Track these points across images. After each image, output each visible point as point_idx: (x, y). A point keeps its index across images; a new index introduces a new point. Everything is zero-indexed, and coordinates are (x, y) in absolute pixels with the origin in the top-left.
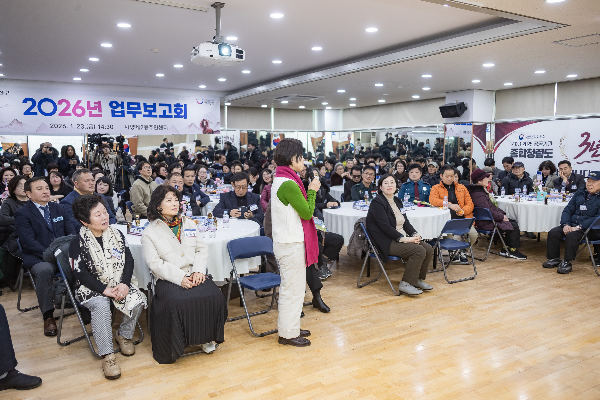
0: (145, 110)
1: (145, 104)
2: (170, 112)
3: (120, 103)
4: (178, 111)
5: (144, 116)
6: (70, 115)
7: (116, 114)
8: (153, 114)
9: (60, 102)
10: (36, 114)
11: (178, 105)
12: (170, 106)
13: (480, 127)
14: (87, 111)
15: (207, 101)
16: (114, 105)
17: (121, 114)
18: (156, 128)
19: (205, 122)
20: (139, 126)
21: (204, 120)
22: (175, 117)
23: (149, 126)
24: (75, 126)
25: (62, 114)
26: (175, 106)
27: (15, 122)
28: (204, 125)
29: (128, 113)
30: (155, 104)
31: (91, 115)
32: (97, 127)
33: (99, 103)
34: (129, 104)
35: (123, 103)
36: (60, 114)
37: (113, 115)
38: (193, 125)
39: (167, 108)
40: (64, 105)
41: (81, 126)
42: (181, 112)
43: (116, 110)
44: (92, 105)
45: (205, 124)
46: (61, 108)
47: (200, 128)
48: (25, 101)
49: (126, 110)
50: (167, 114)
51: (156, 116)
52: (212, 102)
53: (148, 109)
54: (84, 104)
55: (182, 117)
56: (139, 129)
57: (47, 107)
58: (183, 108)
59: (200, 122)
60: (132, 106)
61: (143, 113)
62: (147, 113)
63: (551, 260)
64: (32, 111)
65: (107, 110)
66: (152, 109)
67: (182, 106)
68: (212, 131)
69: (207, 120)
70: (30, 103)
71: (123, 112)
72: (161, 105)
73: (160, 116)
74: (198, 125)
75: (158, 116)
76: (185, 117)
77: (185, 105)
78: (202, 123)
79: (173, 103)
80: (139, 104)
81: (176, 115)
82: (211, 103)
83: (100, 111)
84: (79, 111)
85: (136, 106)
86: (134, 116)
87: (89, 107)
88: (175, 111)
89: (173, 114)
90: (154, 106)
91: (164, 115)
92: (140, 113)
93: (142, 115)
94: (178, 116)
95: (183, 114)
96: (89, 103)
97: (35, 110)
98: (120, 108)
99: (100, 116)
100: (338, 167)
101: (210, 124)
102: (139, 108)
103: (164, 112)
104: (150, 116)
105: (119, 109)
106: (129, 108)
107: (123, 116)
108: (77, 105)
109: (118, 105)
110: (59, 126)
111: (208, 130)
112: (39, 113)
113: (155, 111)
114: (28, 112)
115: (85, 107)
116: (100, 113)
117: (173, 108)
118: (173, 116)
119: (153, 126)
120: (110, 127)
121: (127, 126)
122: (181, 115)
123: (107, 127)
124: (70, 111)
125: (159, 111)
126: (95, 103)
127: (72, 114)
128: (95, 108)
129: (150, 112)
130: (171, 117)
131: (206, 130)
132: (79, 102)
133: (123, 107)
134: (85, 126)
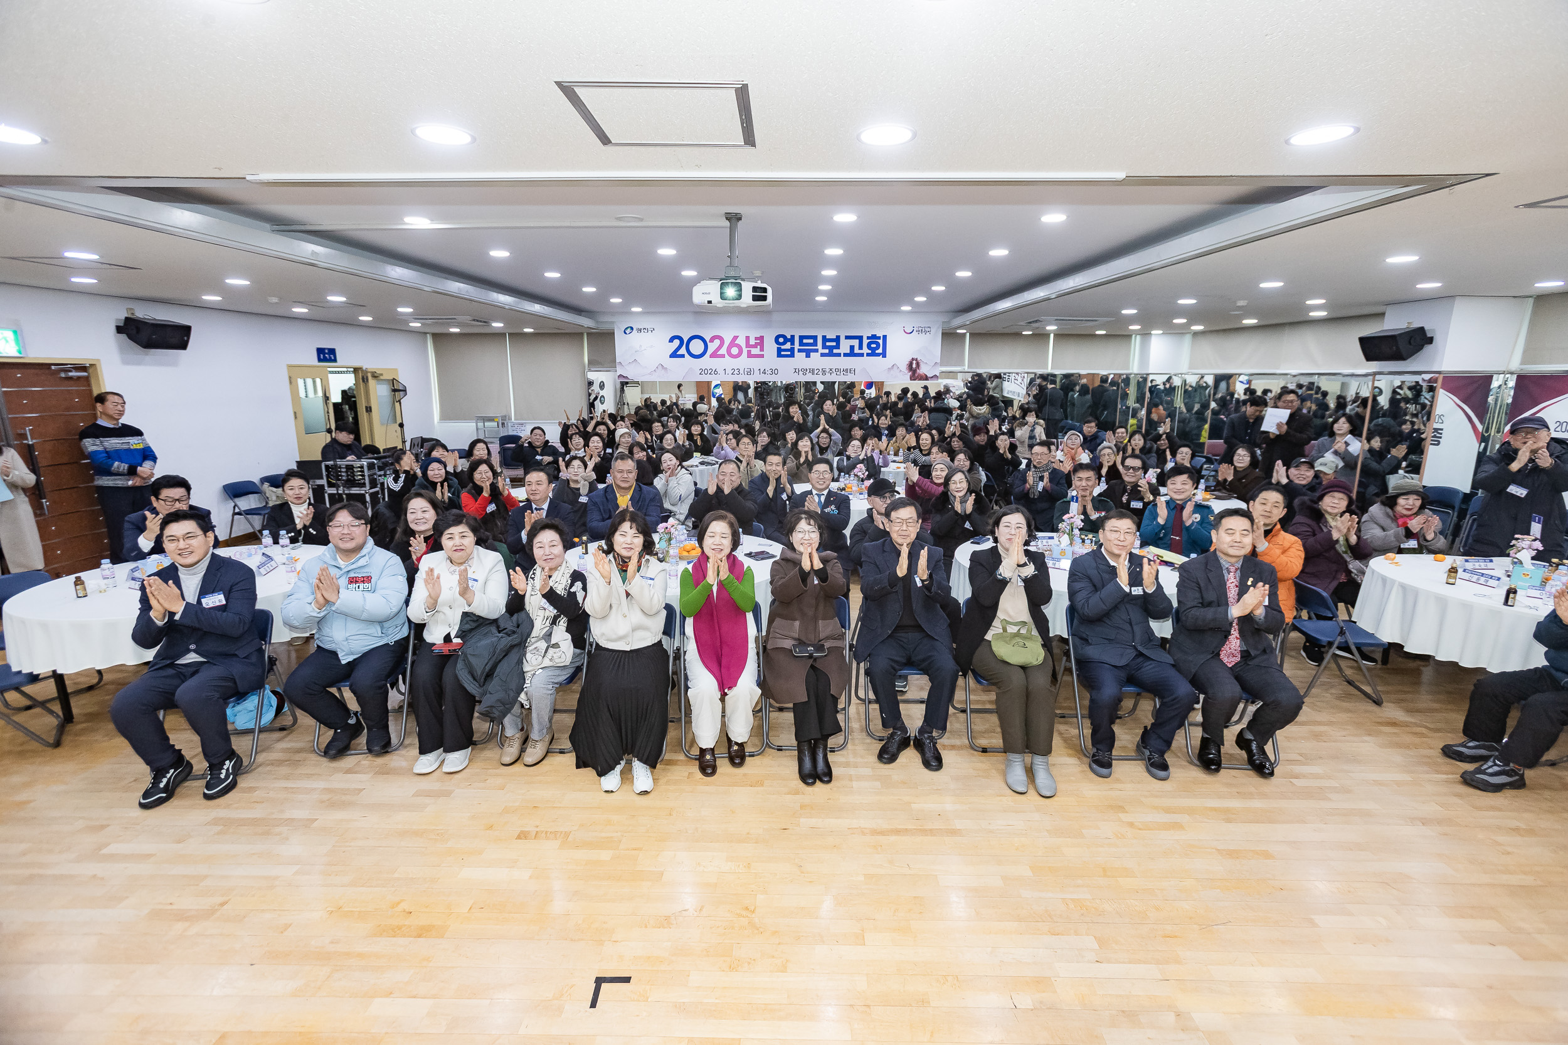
0: (824, 347)
1: (824, 337)
2: (861, 347)
3: (789, 337)
4: (873, 346)
5: (823, 355)
6: (723, 356)
7: (782, 353)
8: (835, 351)
9: (712, 340)
10: (683, 356)
11: (874, 337)
13: (1474, 382)
14: (745, 350)
15: (920, 329)
16: (781, 340)
17: (789, 353)
18: (838, 373)
19: (914, 362)
20: (813, 370)
21: (913, 359)
22: (868, 355)
23: (828, 370)
24: (729, 371)
25: (714, 355)
26: (868, 338)
27: (660, 367)
28: (913, 369)
29: (800, 351)
30: (838, 337)
32: (757, 372)
33: (761, 338)
34: (801, 338)
35: (793, 337)
36: (711, 356)
37: (779, 355)
38: (895, 367)
39: (856, 343)
40: (717, 342)
41: (736, 372)
42: (878, 347)
43: (783, 347)
44: (752, 342)
45: (914, 366)
46: (712, 347)
47: (906, 372)
48: (671, 340)
49: (797, 346)
50: (857, 351)
51: (839, 355)
52: (929, 329)
53: (828, 344)
54: (741, 341)
55: (878, 355)
56: (813, 374)
57: (697, 347)
58: (881, 341)
59: (907, 363)
60: (805, 341)
61: (821, 351)
62: (827, 351)
63: (1471, 744)
64: (679, 353)
65: (771, 347)
66: (834, 344)
67: (879, 338)
68: (924, 377)
69: (919, 359)
70: (677, 342)
71: (792, 350)
72: (847, 337)
73: (846, 355)
74: (904, 366)
75: (842, 355)
76: (884, 355)
77: (885, 337)
78: (911, 364)
79: (866, 334)
80: (815, 338)
81: (870, 352)
82: (926, 332)
83: (762, 349)
84: (735, 351)
85: (811, 341)
86: (808, 356)
87: (748, 345)
88: (869, 346)
89: (865, 350)
90: (837, 339)
91: (852, 353)
92: (817, 351)
93: (819, 354)
94: (873, 354)
95: (880, 351)
96: (748, 338)
97: (683, 351)
98: (789, 344)
99: (762, 356)
100: (1102, 453)
101: (922, 365)
102: (815, 344)
103: (852, 347)
104: (831, 354)
105: (788, 346)
106: (801, 344)
107: (792, 355)
108: (733, 343)
109: (786, 340)
110: (709, 372)
111: (919, 375)
112: (687, 355)
113: (838, 347)
114: (674, 355)
115: (743, 345)
116: (762, 353)
117: (865, 342)
118: (865, 355)
119: (834, 370)
120: (774, 372)
121: (797, 371)
122: (877, 352)
123: (770, 372)
124: (723, 351)
125: (845, 346)
126: (756, 339)
127: (726, 355)
128: (755, 346)
129: (831, 348)
130: (862, 355)
131: (916, 375)
132: (736, 338)
133: (793, 343)
134: (742, 372)
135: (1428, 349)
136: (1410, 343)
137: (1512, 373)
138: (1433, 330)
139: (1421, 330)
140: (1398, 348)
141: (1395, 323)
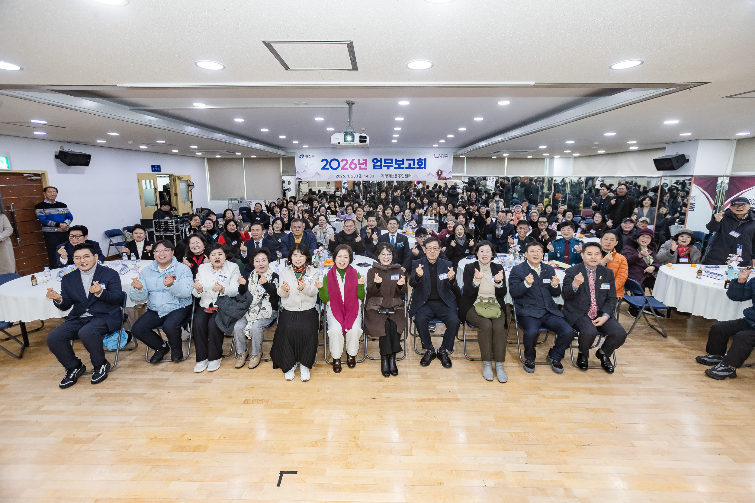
0: (396, 164)
1: (396, 160)
2: (414, 164)
3: (379, 159)
4: (420, 164)
5: (395, 168)
6: (347, 169)
7: (376, 167)
8: (401, 166)
9: (342, 161)
10: (328, 169)
11: (420, 159)
12: (414, 160)
13: (710, 181)
14: (358, 166)
15: (442, 155)
16: (375, 161)
17: (379, 167)
18: (403, 177)
19: (440, 171)
20: (391, 175)
21: (439, 170)
23: (398, 175)
24: (350, 176)
25: (343, 168)
26: (417, 160)
27: (317, 174)
28: (439, 174)
29: (384, 166)
30: (403, 160)
31: (360, 168)
32: (364, 176)
33: (366, 160)
34: (385, 160)
35: (381, 159)
37: (374, 168)
38: (430, 174)
39: (411, 162)
40: (344, 162)
41: (354, 176)
42: (422, 164)
43: (376, 164)
44: (361, 162)
46: (342, 164)
47: (436, 176)
48: (322, 161)
49: (383, 164)
50: (412, 166)
51: (403, 168)
53: (398, 163)
54: (356, 162)
55: (422, 168)
56: (391, 177)
57: (335, 164)
58: (423, 161)
60: (387, 161)
61: (395, 166)
62: (397, 166)
63: (710, 356)
64: (326, 167)
65: (370, 164)
66: (401, 163)
67: (423, 160)
68: (445, 178)
69: (442, 170)
70: (325, 162)
71: (381, 166)
72: (407, 160)
73: (407, 168)
74: (435, 173)
75: (405, 168)
76: (425, 168)
77: (425, 159)
78: (438, 172)
79: (416, 158)
80: (392, 160)
81: (418, 166)
82: (445, 157)
83: (366, 165)
84: (353, 166)
85: (390, 161)
86: (388, 168)
87: (359, 163)
88: (418, 164)
89: (416, 166)
90: (402, 161)
91: (409, 167)
92: (392, 166)
94: (420, 167)
96: (359, 160)
97: (328, 166)
98: (379, 163)
99: (366, 169)
101: (443, 173)
102: (392, 163)
103: (410, 164)
104: (399, 168)
105: (379, 164)
106: (385, 163)
107: (381, 168)
108: (352, 162)
109: (378, 161)
110: (341, 176)
111: (442, 177)
112: (330, 168)
113: (403, 164)
114: (324, 168)
115: (357, 163)
116: (366, 167)
117: (416, 162)
118: (416, 168)
119: (401, 175)
120: (372, 176)
121: (383, 176)
122: (422, 166)
123: (370, 176)
124: (347, 166)
125: (406, 164)
126: (363, 160)
127: (349, 168)
128: (363, 164)
129: (399, 165)
130: (414, 168)
131: (441, 178)
132: (353, 160)
133: (381, 162)
135: (686, 165)
136: (678, 162)
137: (727, 176)
138: (689, 156)
139: (683, 155)
140: (672, 165)
141: (670, 152)
